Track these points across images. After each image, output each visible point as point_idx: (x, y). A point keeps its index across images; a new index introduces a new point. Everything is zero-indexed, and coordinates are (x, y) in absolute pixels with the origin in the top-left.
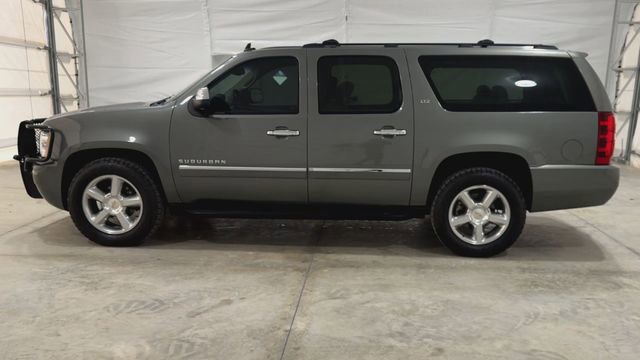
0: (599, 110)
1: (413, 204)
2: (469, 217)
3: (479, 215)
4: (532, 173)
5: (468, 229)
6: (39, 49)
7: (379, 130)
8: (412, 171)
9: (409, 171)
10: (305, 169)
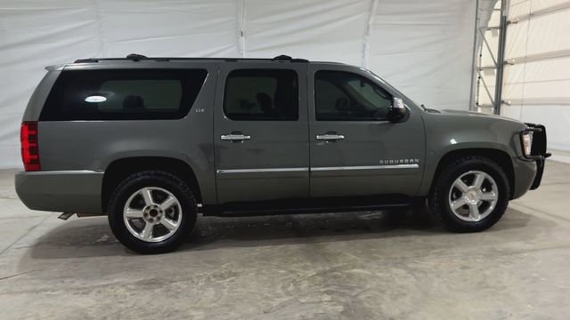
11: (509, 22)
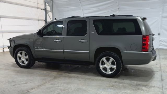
0: (143, 35)
1: (91, 61)
2: (106, 66)
3: (108, 65)
4: (121, 53)
5: (105, 69)
6: (42, 21)
7: (80, 40)
8: (89, 52)
9: (88, 52)
10: (63, 51)
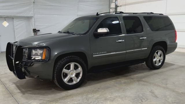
3: (158, 58)
7: (141, 38)
9: (147, 48)
11: (118, 6)
